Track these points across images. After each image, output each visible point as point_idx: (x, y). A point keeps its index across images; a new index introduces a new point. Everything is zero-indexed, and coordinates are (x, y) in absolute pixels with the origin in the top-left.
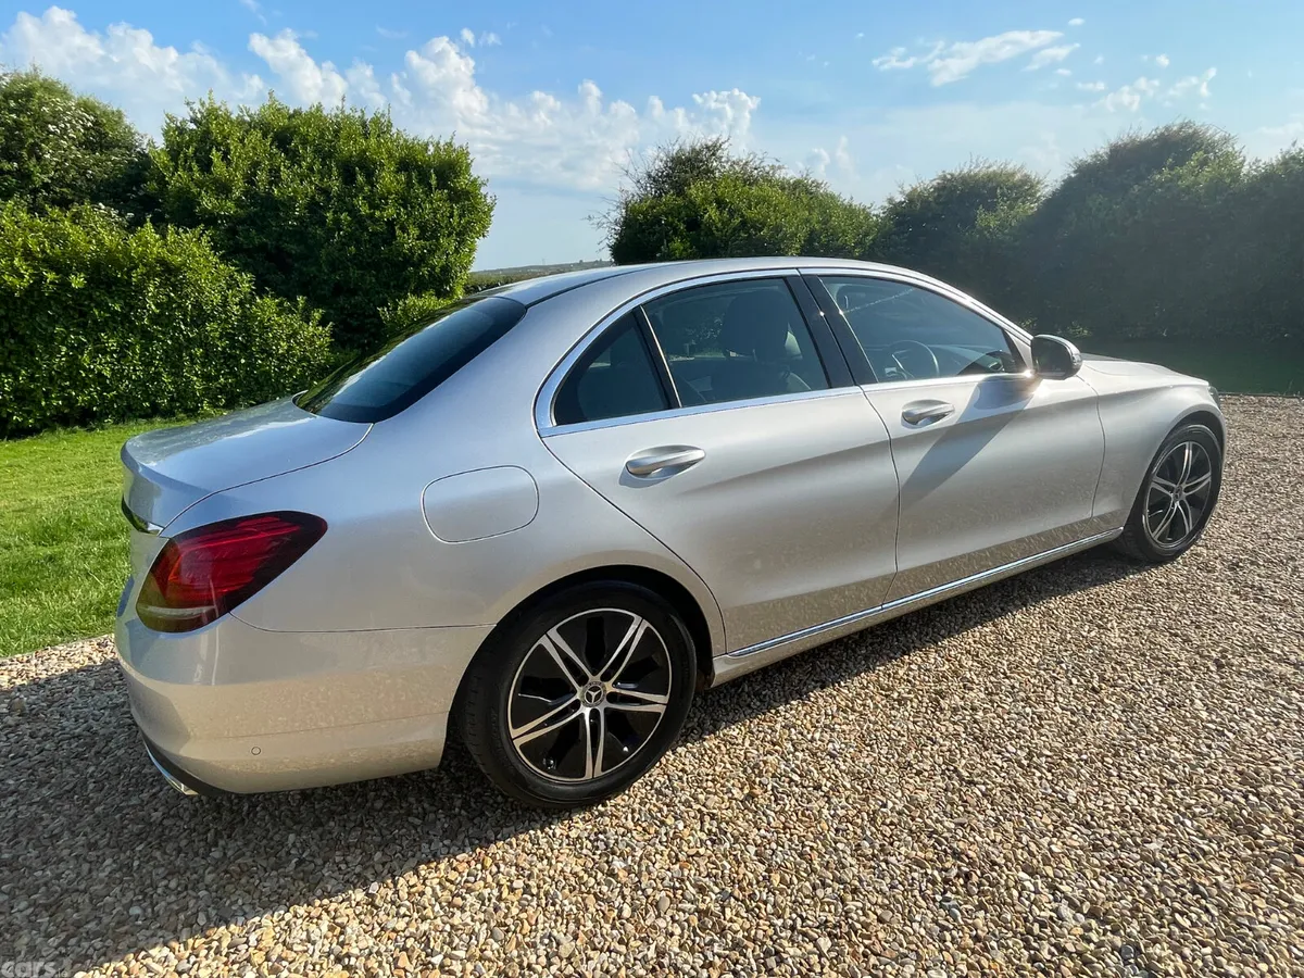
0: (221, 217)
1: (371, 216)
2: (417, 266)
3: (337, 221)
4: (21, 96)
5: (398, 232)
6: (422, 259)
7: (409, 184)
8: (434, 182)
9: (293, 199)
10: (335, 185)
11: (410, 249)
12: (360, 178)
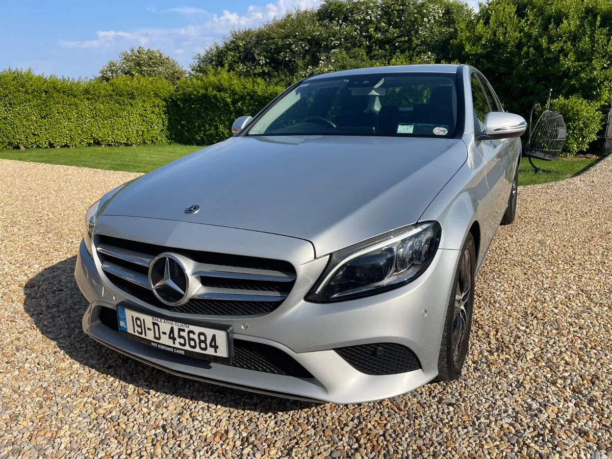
0: (472, 55)
1: (548, 49)
2: (571, 78)
3: (527, 53)
4: (419, 7)
5: (562, 58)
6: (577, 74)
7: (582, 26)
8: (598, 23)
9: (509, 42)
10: (535, 32)
11: (569, 69)
12: (551, 26)
